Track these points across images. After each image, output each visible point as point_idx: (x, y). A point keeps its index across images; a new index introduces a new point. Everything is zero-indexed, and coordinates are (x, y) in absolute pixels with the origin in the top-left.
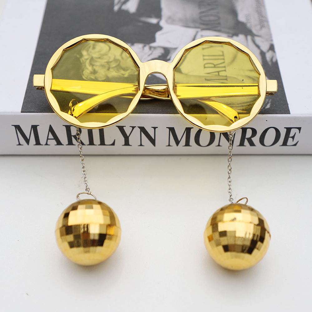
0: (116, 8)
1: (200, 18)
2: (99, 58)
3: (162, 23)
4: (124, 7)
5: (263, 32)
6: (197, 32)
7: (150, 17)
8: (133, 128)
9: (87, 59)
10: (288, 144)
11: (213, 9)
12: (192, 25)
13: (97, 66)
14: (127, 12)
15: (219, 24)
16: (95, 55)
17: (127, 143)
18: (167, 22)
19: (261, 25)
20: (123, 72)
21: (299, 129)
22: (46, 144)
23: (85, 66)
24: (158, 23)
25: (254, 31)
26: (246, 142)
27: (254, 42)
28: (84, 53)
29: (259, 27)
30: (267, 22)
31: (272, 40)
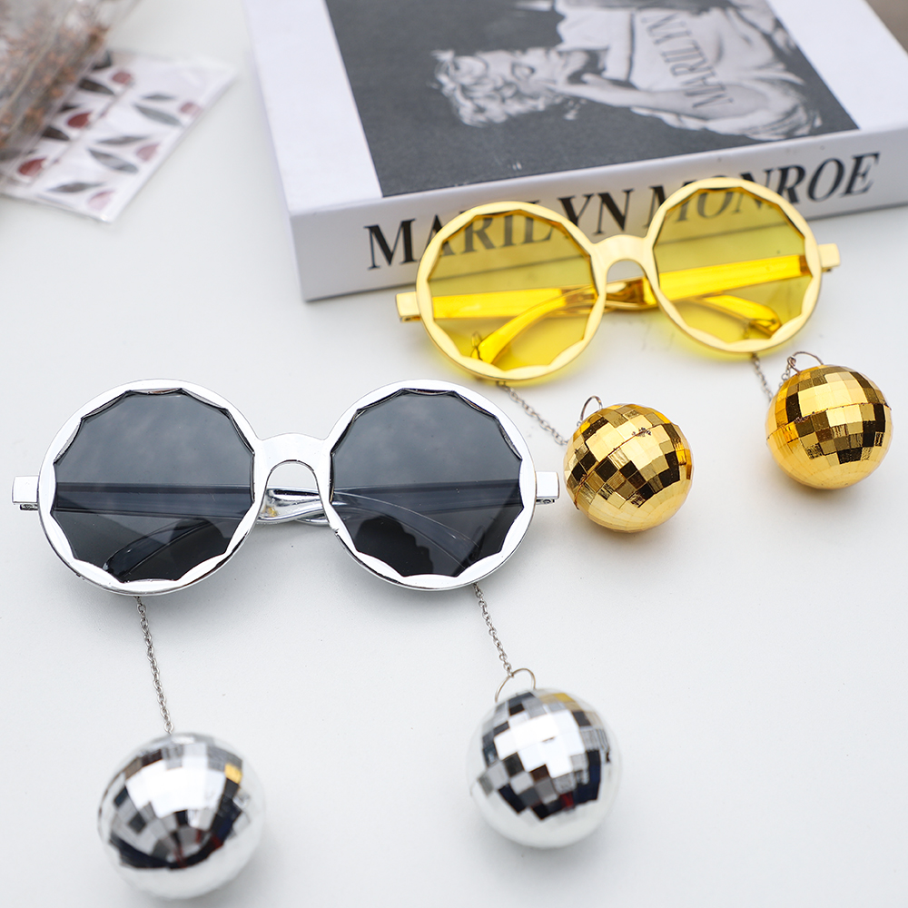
2: (476, 84)
6: (632, 15)
8: (589, 197)
9: (454, 90)
10: (854, 190)
13: (478, 98)
16: (467, 80)
21: (877, 156)
23: (456, 101)
24: (553, 8)
27: (742, 18)
28: (443, 79)
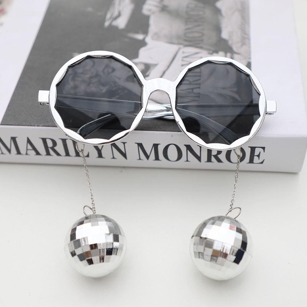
0: (107, 24)
1: (185, 35)
3: (148, 40)
4: (115, 23)
5: (243, 50)
6: (179, 49)
7: (137, 32)
10: (254, 162)
11: (199, 26)
12: (176, 41)
14: (116, 28)
15: (202, 40)
17: (100, 155)
18: (153, 38)
19: (242, 43)
20: (102, 88)
21: (264, 148)
22: (27, 154)
24: (144, 39)
25: (235, 49)
26: (213, 159)
29: (240, 44)
30: (249, 39)
31: (250, 58)
